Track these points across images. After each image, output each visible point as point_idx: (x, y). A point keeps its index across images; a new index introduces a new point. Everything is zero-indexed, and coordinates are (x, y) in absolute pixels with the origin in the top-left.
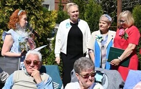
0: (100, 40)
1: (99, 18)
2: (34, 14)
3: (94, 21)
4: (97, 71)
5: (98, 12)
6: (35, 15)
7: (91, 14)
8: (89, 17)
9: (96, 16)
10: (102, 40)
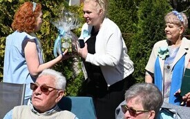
0: (164, 56)
1: (163, 18)
2: (48, 9)
3: (155, 24)
4: (163, 109)
5: (163, 6)
6: (50, 11)
7: (150, 11)
8: (146, 16)
9: (158, 14)
10: (167, 56)
